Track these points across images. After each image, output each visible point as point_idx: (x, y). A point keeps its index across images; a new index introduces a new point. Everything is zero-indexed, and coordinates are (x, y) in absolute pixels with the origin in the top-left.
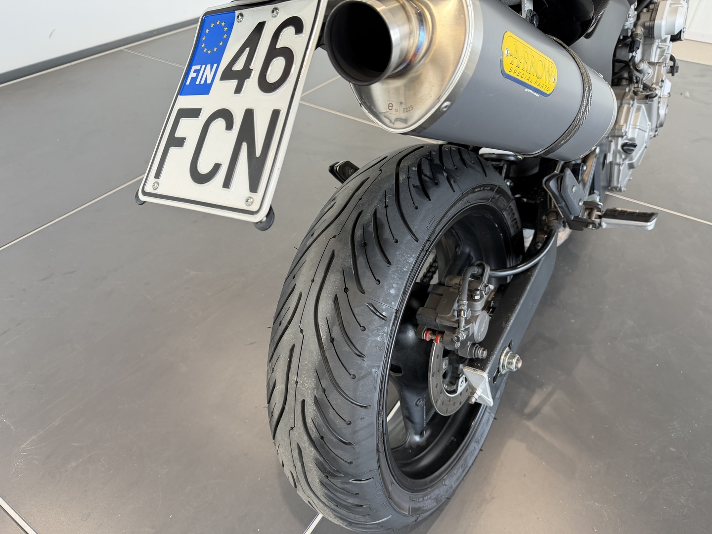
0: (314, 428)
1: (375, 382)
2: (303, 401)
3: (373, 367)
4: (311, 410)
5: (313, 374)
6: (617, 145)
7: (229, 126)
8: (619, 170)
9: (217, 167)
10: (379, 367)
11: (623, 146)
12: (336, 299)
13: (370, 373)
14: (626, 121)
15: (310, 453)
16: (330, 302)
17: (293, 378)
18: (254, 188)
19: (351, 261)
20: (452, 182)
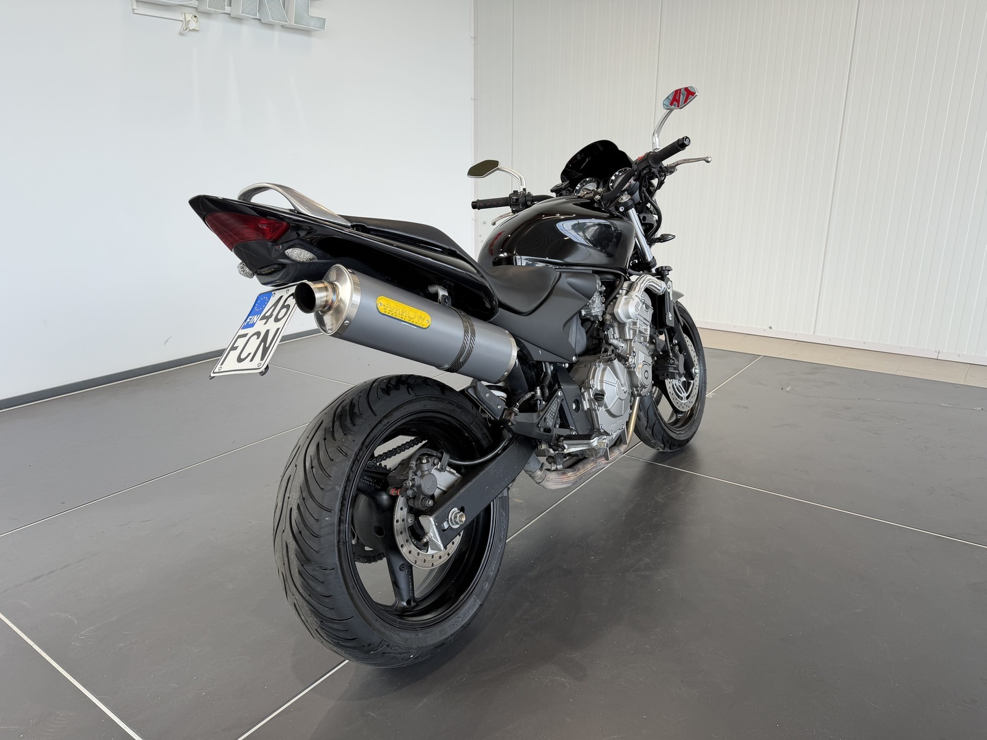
0: (296, 526)
1: (337, 495)
2: (291, 508)
3: (337, 485)
4: (295, 513)
5: (298, 489)
6: (589, 395)
7: (258, 338)
8: (597, 415)
9: (249, 354)
10: (341, 486)
11: (596, 394)
12: (318, 446)
13: (334, 488)
14: (593, 378)
15: (293, 545)
16: (315, 447)
17: (287, 495)
18: (262, 359)
19: (331, 424)
20: (410, 390)
